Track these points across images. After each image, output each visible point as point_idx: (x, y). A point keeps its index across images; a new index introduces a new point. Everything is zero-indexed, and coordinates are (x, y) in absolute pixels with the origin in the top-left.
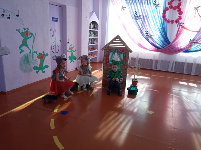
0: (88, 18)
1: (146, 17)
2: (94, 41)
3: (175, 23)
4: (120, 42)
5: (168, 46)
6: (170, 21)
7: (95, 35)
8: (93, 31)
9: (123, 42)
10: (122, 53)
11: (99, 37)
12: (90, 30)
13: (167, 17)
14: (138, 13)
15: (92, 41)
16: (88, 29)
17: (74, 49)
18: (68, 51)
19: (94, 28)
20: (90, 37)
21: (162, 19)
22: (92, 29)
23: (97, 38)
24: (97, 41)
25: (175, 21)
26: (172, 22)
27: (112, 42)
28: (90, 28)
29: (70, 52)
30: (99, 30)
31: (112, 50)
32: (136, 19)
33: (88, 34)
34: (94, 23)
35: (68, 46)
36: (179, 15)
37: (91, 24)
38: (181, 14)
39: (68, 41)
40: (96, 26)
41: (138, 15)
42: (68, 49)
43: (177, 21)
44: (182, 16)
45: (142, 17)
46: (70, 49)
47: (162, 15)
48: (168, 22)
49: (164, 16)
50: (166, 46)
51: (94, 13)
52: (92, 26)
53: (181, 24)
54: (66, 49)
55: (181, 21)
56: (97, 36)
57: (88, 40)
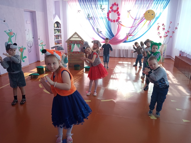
0: (52, 20)
1: (96, 18)
2: (58, 37)
3: (116, 22)
4: (77, 36)
5: (113, 38)
6: (113, 20)
7: (59, 32)
8: (57, 29)
9: (79, 37)
10: (79, 44)
11: (62, 34)
12: (55, 28)
13: (110, 18)
14: (90, 15)
15: (57, 38)
16: (53, 28)
17: (44, 44)
18: (39, 45)
19: (58, 27)
20: (55, 34)
21: (107, 19)
22: (56, 27)
23: (61, 35)
24: (61, 37)
25: (116, 20)
26: (114, 21)
27: (72, 37)
28: (55, 27)
29: (41, 46)
30: (62, 28)
31: (73, 43)
32: (89, 20)
33: (53, 32)
34: (57, 23)
35: (40, 42)
36: (118, 16)
37: (55, 24)
38: (119, 16)
39: (38, 38)
40: (59, 25)
41: (90, 17)
42: (39, 44)
43: (117, 21)
44: (120, 16)
45: (93, 18)
46: (41, 44)
47: (107, 16)
48: (112, 21)
49: (108, 17)
50: (112, 38)
51: (57, 16)
52: (56, 26)
53: (120, 23)
54: (38, 44)
55: (119, 21)
56: (61, 33)
57: (54, 37)
